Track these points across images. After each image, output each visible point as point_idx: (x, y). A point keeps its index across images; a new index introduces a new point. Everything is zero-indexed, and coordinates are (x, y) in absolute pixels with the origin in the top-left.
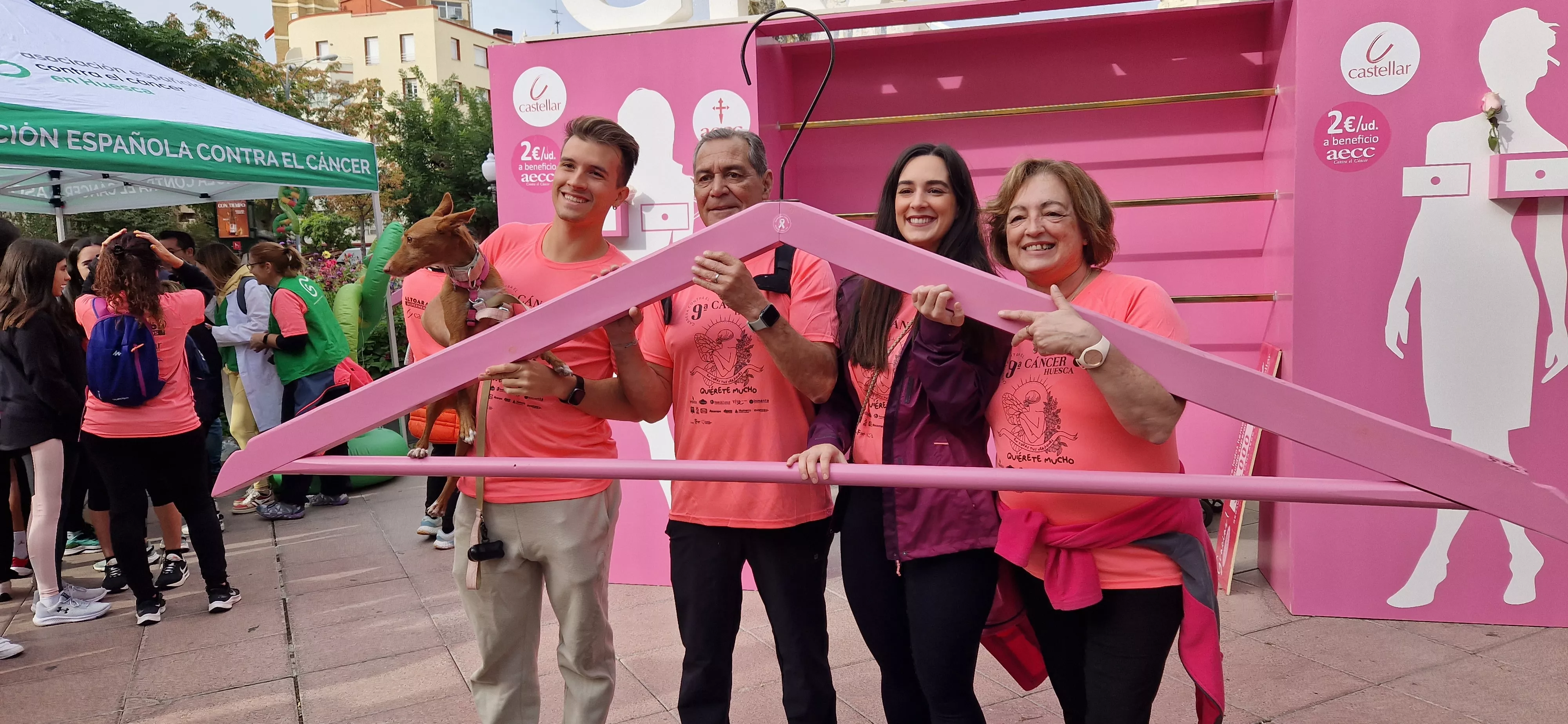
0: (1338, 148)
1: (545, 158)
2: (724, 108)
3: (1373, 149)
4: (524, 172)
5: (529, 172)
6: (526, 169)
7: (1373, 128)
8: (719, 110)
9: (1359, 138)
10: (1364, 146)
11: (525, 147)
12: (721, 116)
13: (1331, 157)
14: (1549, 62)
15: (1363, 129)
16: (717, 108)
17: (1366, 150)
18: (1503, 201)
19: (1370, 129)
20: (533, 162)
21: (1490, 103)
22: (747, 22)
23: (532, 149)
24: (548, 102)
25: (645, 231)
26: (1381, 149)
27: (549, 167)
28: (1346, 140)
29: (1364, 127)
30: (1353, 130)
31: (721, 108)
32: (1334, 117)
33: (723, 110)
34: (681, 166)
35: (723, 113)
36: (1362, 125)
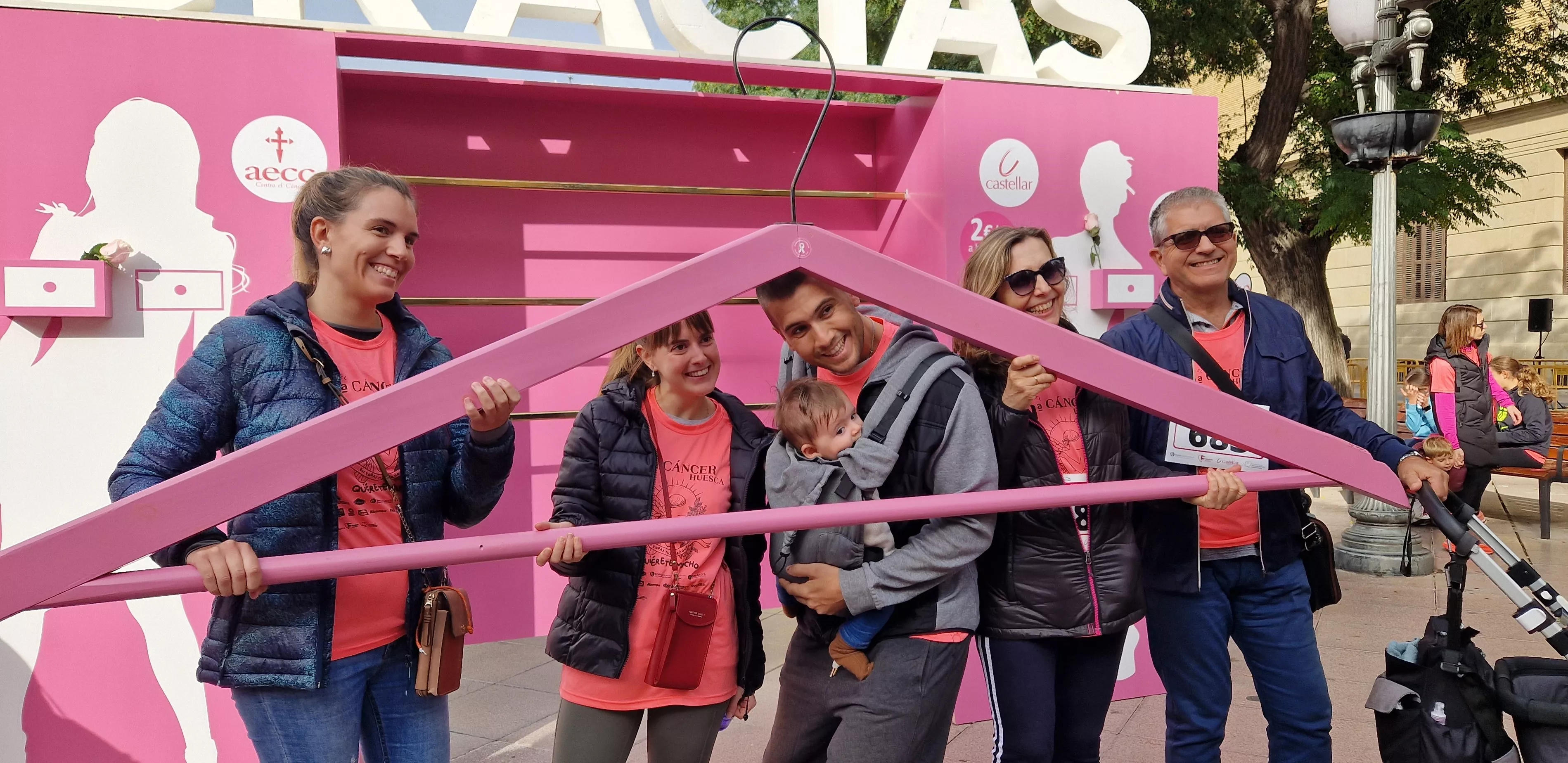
2: (286, 141)
8: (276, 144)
12: (280, 152)
14: (1128, 191)
16: (274, 141)
18: (1102, 311)
21: (1091, 224)
22: (322, 29)
25: (142, 310)
31: (280, 141)
32: (976, 224)
33: (283, 144)
34: (211, 218)
35: (282, 148)
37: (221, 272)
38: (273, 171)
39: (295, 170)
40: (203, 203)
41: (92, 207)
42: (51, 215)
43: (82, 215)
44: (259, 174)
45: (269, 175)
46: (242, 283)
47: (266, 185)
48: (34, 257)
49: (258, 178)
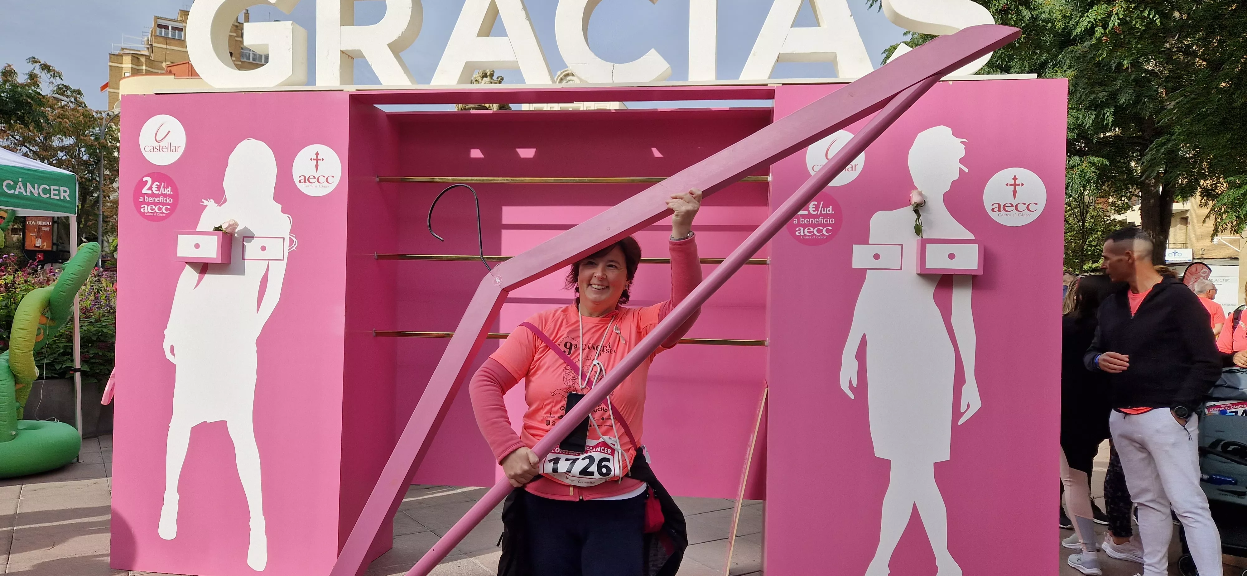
0: (804, 226)
1: (163, 193)
2: (320, 160)
3: (830, 228)
4: (144, 203)
5: (148, 204)
6: (146, 201)
7: (831, 212)
8: (315, 161)
9: (820, 219)
10: (824, 226)
11: (146, 182)
12: (317, 166)
13: (799, 233)
14: (961, 169)
15: (823, 212)
16: (314, 159)
17: (825, 229)
18: (926, 275)
19: (828, 212)
20: (153, 195)
21: (915, 198)
22: (343, 91)
23: (152, 184)
24: (169, 145)
25: (245, 259)
26: (835, 229)
27: (166, 200)
28: (811, 220)
29: (824, 211)
30: (816, 213)
31: (317, 160)
33: (319, 161)
34: (280, 206)
35: (318, 164)
36: (823, 209)
37: (284, 238)
38: (313, 177)
39: (324, 177)
40: (277, 198)
41: (225, 201)
42: (207, 206)
43: (220, 206)
44: (306, 180)
45: (311, 180)
46: (294, 245)
47: (309, 186)
48: (198, 230)
49: (305, 182)
